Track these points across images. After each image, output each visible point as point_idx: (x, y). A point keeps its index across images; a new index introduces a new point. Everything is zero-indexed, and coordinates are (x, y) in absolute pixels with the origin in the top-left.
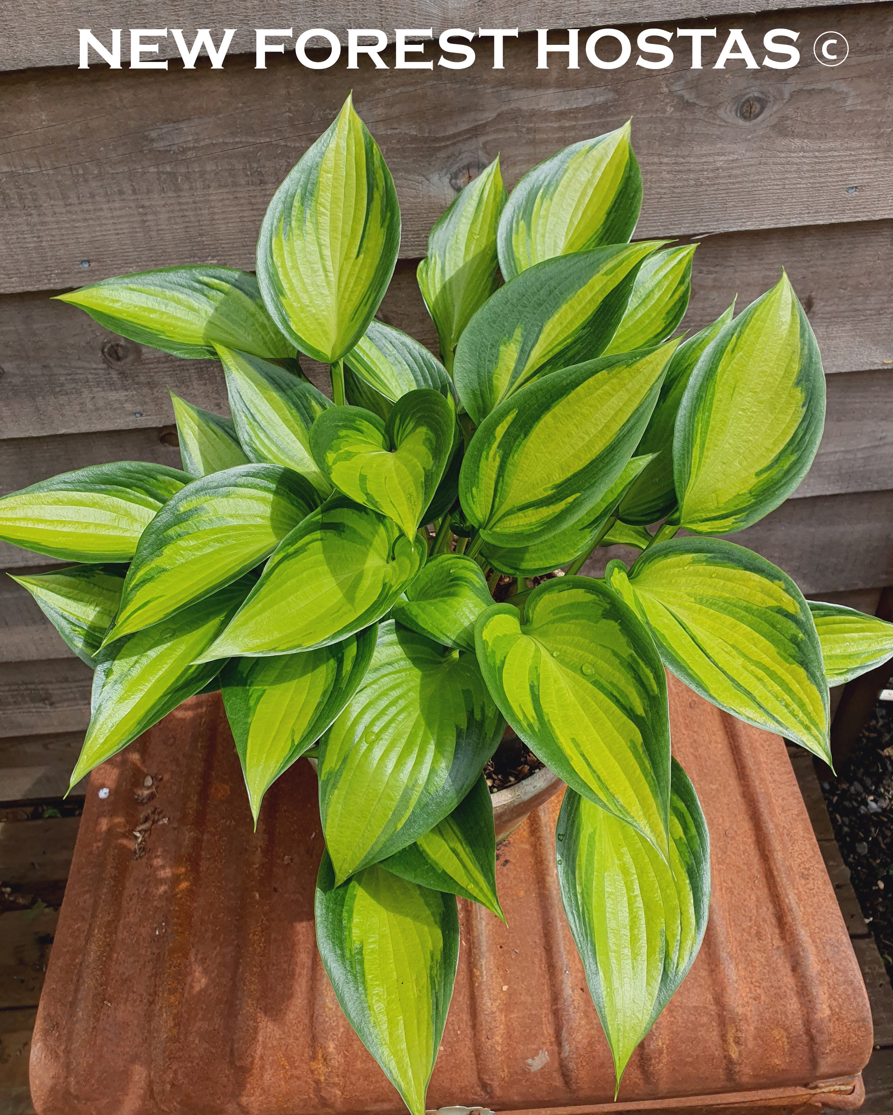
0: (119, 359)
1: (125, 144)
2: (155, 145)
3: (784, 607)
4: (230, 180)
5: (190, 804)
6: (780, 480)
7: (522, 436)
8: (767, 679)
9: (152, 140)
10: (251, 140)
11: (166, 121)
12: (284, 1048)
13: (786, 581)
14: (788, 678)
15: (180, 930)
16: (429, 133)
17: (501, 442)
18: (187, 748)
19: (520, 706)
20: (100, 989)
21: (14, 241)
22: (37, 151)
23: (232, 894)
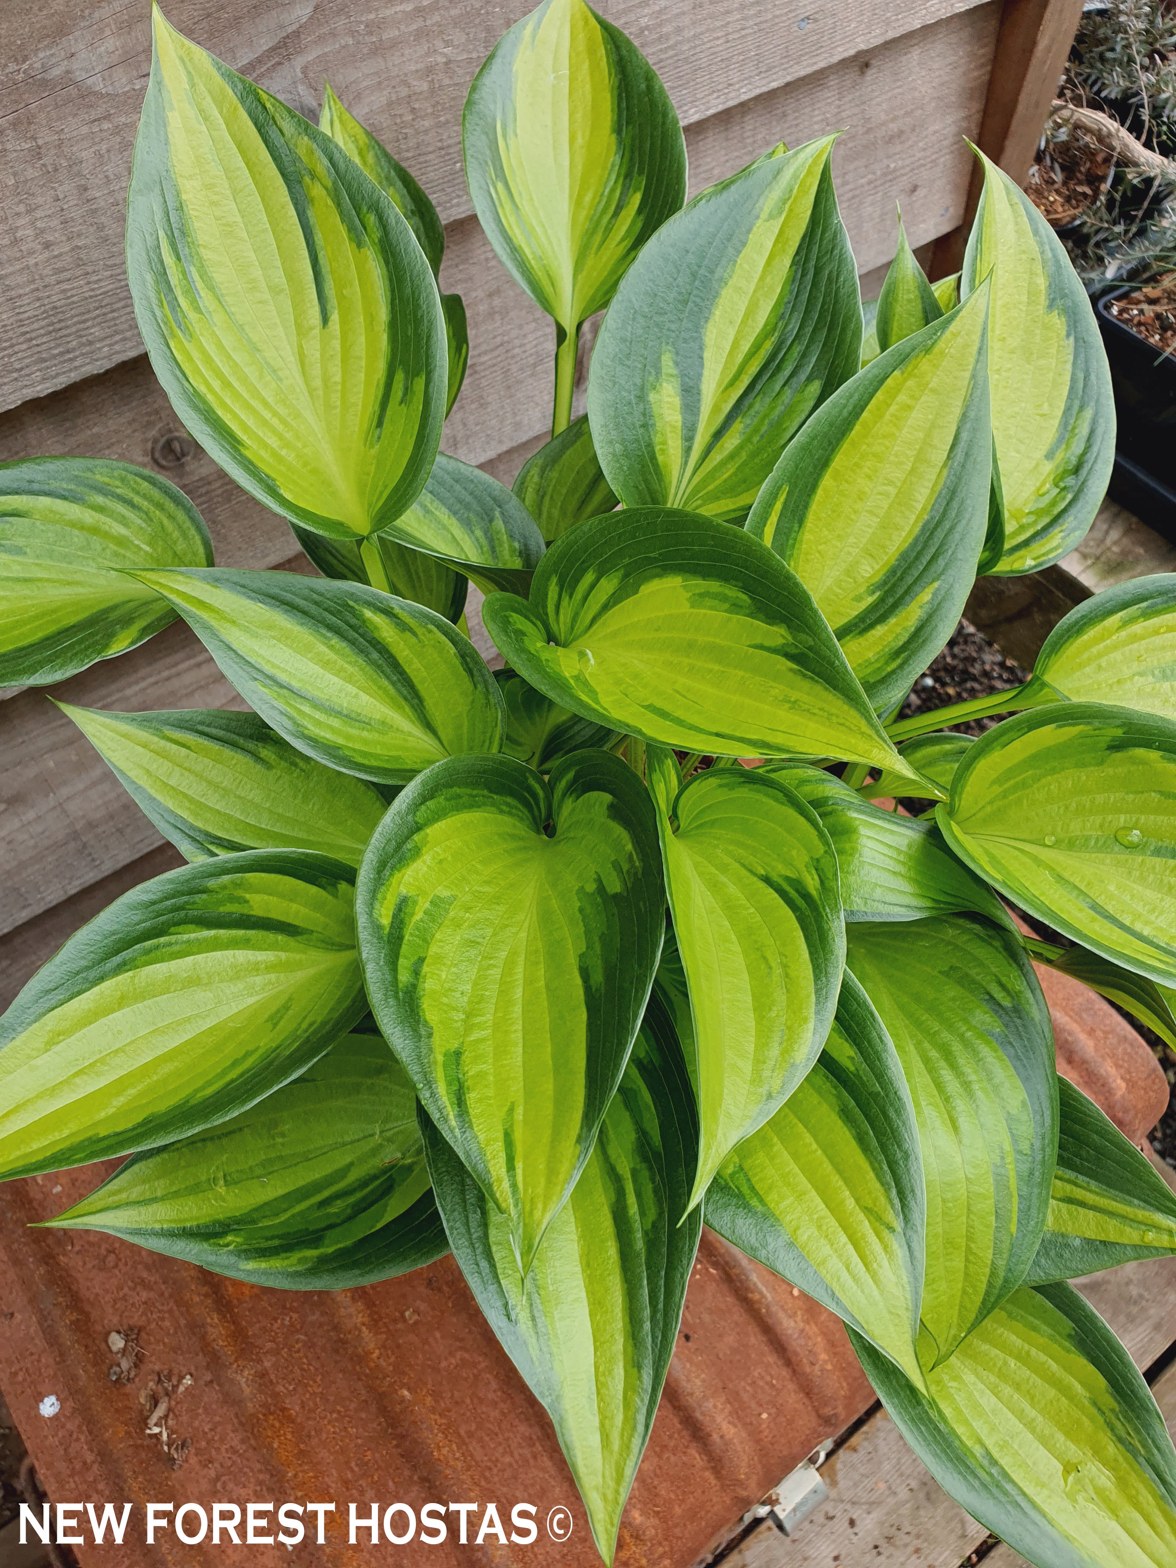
5: (211, 1333)
23: (363, 1415)
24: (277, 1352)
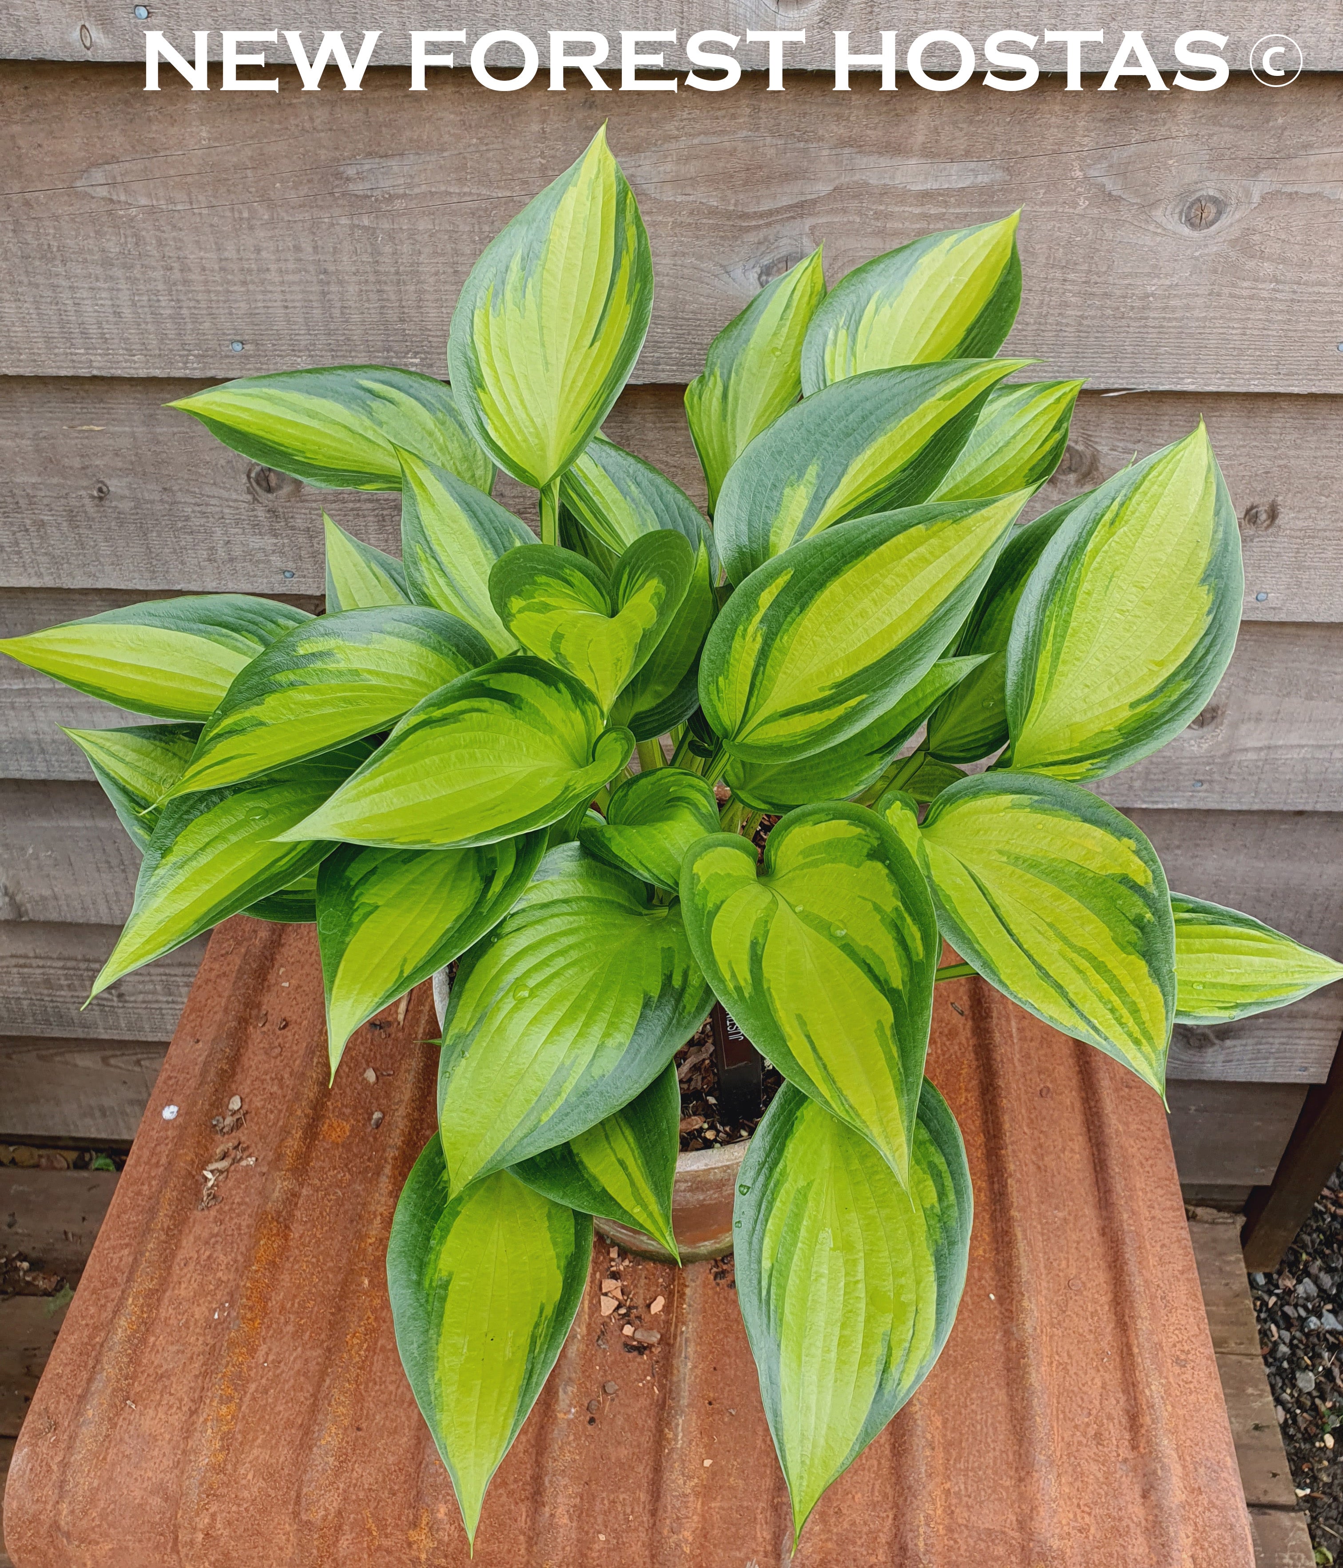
0: (269, 490)
1: (309, 181)
2: (351, 186)
3: (1131, 876)
4: (449, 247)
5: (290, 1142)
6: (1162, 716)
7: (797, 610)
8: (1091, 972)
9: (348, 179)
10: (485, 192)
11: (370, 154)
12: (373, 1504)
13: (1137, 840)
14: (1120, 973)
15: (249, 1316)
16: (735, 205)
17: (765, 615)
18: (299, 1064)
19: (730, 963)
20: (124, 1383)
22: (189, 179)
23: (331, 1276)
24: (317, 1190)
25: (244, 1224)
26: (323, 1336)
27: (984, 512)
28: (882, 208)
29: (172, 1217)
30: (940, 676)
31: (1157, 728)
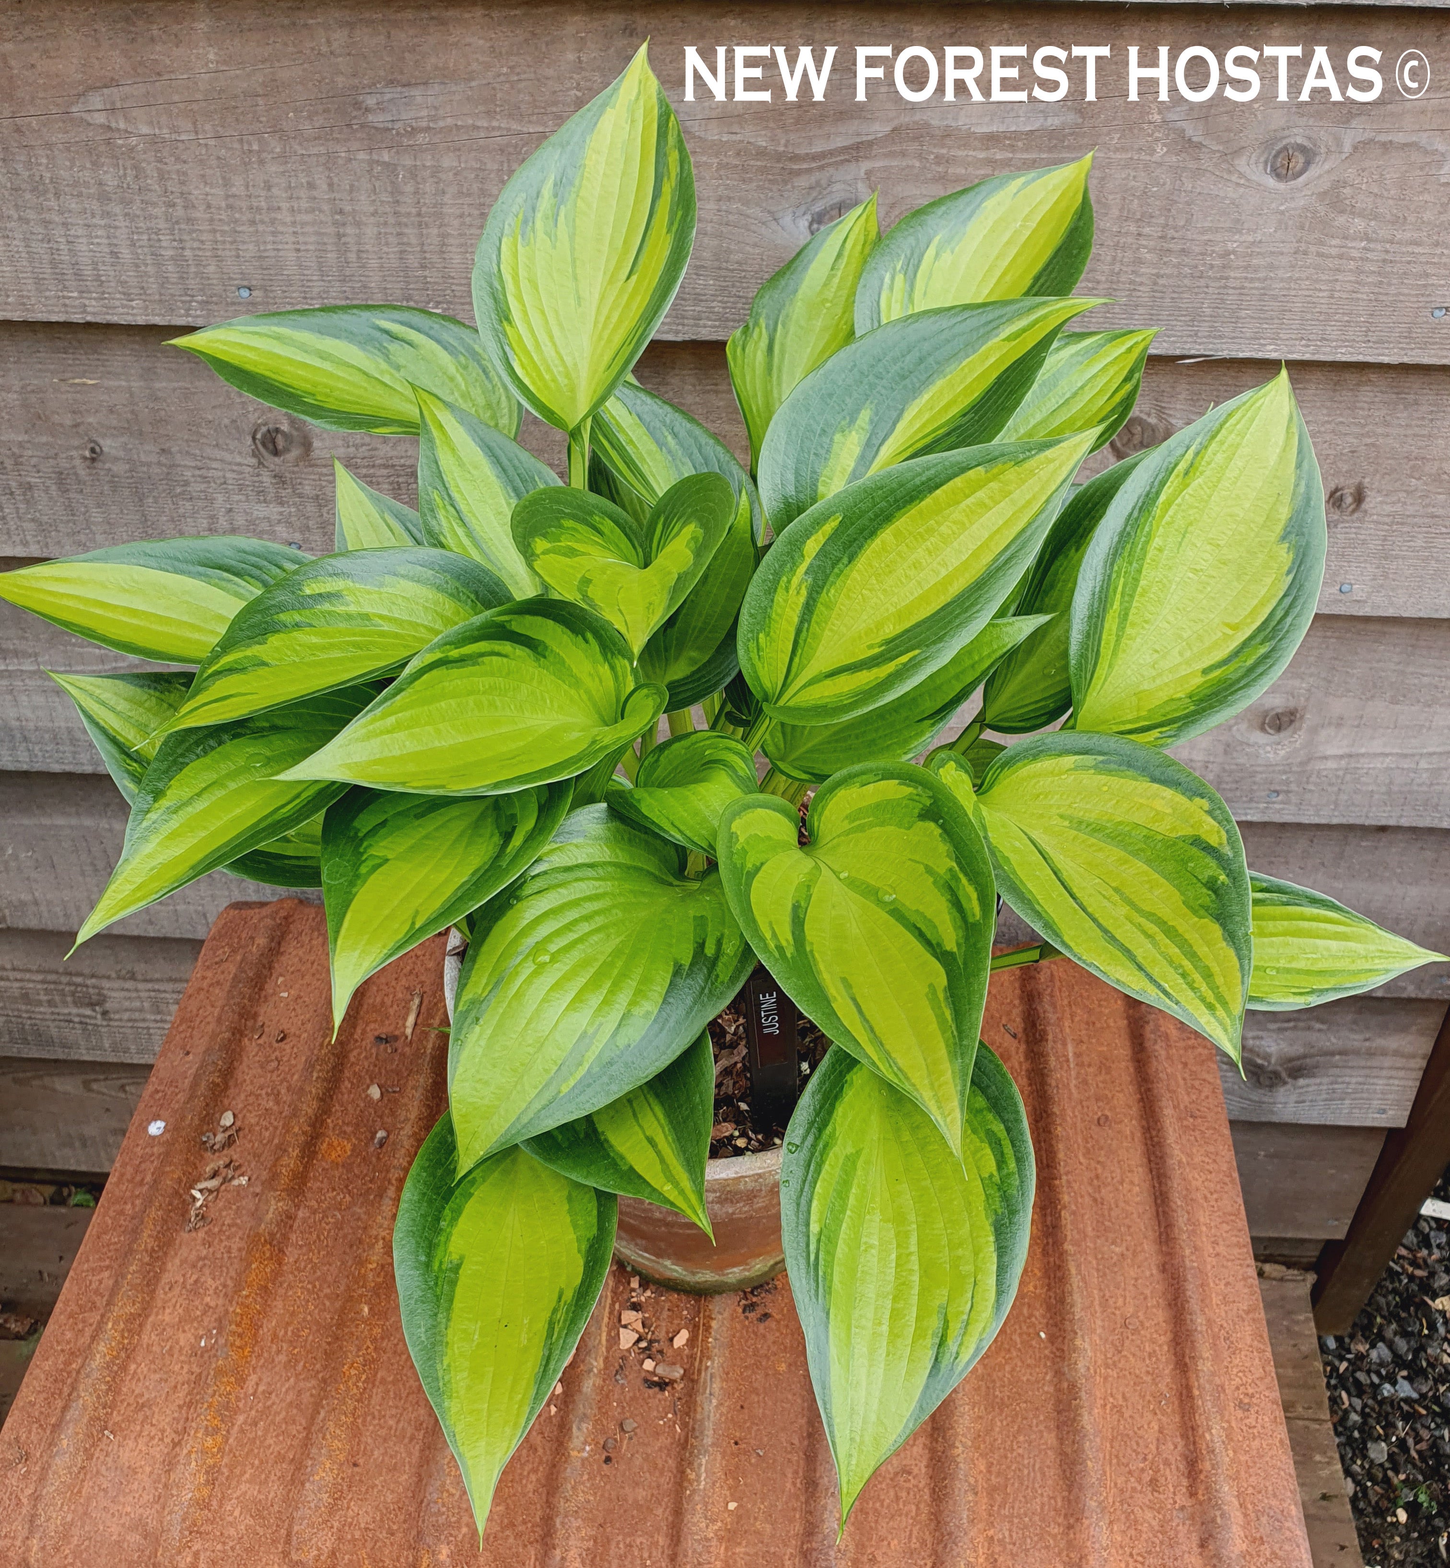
0: (276, 453)
1: (325, 111)
2: (370, 118)
3: (1203, 837)
4: (475, 186)
5: (285, 1160)
6: (1238, 680)
7: (845, 560)
8: (1160, 937)
9: (367, 110)
10: (515, 126)
11: (391, 82)
12: (369, 1545)
13: (1211, 800)
14: (1192, 937)
15: (238, 1343)
16: (786, 146)
17: (811, 565)
18: (296, 1077)
19: (771, 923)
20: (102, 1412)
21: (145, 243)
22: (195, 107)
23: (327, 1303)
24: (314, 1212)
25: (235, 1247)
26: (318, 1366)
27: (1049, 453)
28: (944, 151)
29: (157, 1238)
30: (998, 638)
31: (1232, 693)
